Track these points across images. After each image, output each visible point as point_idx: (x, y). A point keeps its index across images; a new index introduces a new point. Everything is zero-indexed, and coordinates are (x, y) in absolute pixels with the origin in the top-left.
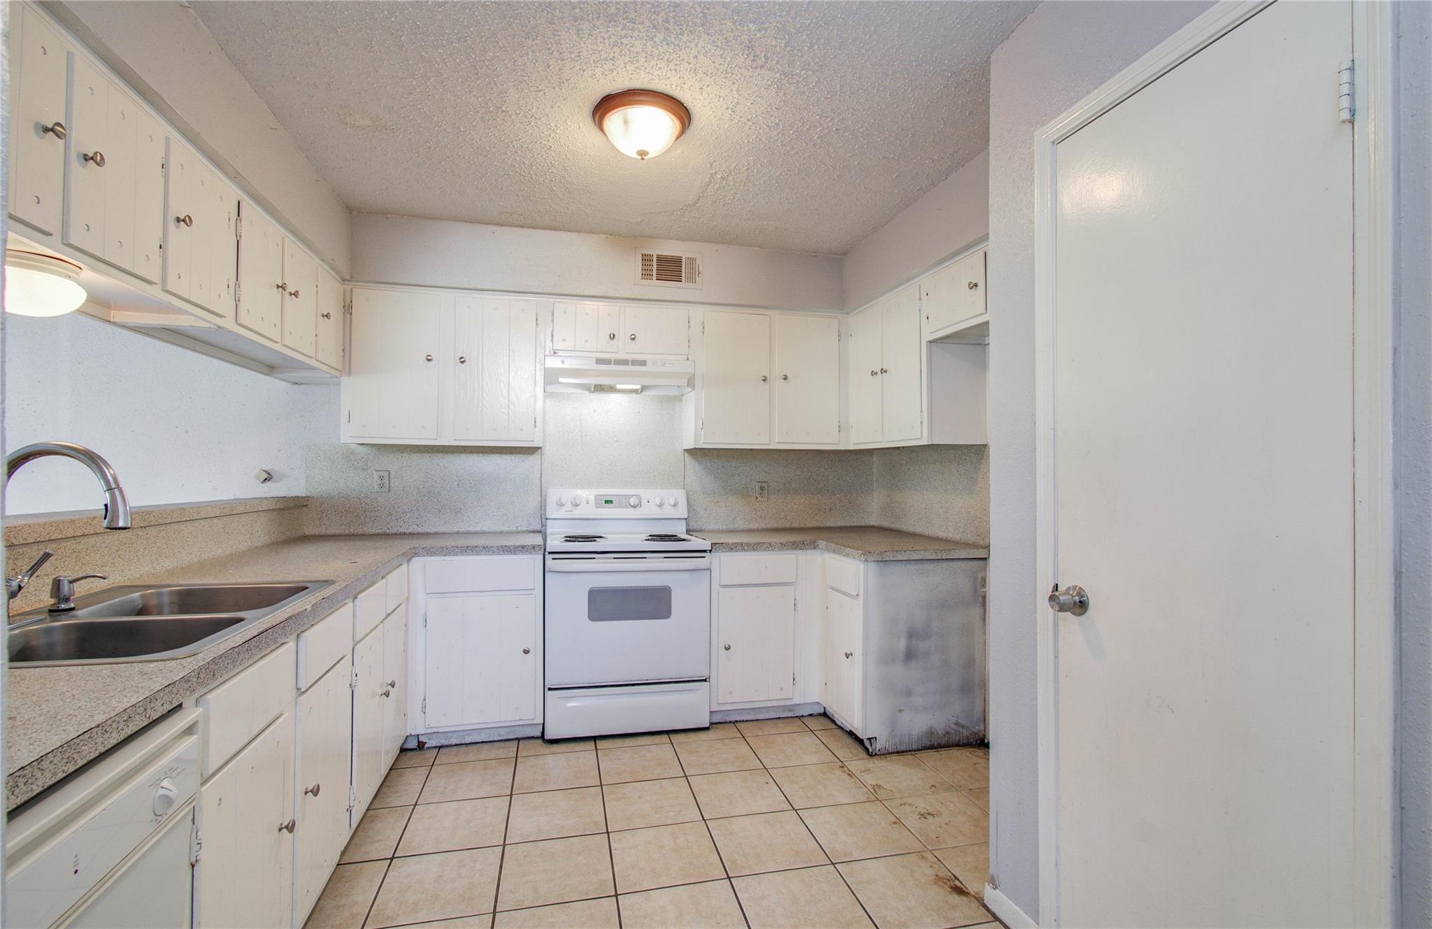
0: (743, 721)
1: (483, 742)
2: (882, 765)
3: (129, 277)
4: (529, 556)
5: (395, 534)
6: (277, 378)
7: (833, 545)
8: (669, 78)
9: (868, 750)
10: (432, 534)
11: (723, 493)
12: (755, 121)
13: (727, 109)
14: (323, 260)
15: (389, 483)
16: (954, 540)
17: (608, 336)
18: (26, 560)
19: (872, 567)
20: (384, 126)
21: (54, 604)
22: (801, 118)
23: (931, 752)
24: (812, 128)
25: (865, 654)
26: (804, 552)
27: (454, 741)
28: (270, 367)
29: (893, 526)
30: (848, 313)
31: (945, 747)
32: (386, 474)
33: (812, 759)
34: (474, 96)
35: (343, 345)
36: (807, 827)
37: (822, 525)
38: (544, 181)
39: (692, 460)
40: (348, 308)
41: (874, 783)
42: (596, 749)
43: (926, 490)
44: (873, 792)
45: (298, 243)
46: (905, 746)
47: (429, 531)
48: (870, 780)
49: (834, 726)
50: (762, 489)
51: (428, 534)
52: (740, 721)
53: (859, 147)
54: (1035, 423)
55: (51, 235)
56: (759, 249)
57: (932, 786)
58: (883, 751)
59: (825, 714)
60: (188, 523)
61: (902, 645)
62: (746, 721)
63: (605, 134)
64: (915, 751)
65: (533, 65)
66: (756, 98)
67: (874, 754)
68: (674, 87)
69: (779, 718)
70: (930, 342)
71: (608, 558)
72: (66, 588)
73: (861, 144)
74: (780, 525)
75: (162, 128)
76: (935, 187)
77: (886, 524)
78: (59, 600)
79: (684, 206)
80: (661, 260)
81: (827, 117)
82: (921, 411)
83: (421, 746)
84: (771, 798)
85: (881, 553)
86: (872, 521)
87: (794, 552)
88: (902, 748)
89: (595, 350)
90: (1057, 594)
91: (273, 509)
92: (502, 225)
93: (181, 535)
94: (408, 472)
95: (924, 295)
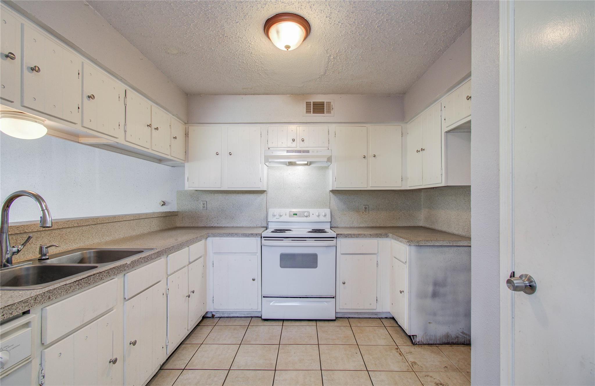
0: (352, 318)
1: (237, 317)
2: (419, 350)
3: (64, 122)
4: (255, 238)
5: (209, 227)
6: (163, 164)
7: (395, 236)
8: (293, 4)
9: (412, 341)
10: (223, 227)
11: (348, 211)
12: (342, 22)
13: (327, 17)
14: (173, 115)
15: (207, 206)
16: (462, 235)
17: (292, 141)
18: (35, 238)
19: (413, 248)
20: (183, 53)
21: (40, 257)
22: (366, 16)
23: (447, 346)
24: (373, 22)
25: (410, 292)
26: (382, 239)
27: (226, 315)
28: (160, 160)
29: (431, 227)
30: (407, 123)
31: (456, 344)
32: (205, 202)
33: (382, 342)
34: (211, 30)
35: (185, 150)
36: (372, 382)
37: (395, 226)
38: (255, 71)
39: (334, 196)
40: (187, 135)
41: (413, 360)
42: (283, 325)
43: (448, 209)
44: (411, 366)
45: (159, 108)
46: (432, 341)
47: (222, 226)
48: (411, 359)
49: (397, 325)
50: (366, 208)
51: (221, 227)
52: (351, 318)
53: (401, 29)
54: (499, 170)
55: (13, 102)
56: (361, 95)
57: (445, 367)
58: (420, 343)
59: (393, 318)
60: (118, 223)
61: (430, 289)
62: (354, 318)
63: (271, 40)
64: (438, 344)
65: (230, 8)
66: (340, 7)
67: (415, 343)
68: (297, 9)
69: (370, 318)
70: (446, 132)
71: (289, 240)
72: (44, 250)
73: (402, 27)
74: (374, 225)
75: (78, 58)
76: (448, 48)
77: (428, 226)
78: (42, 255)
79: (320, 76)
80: (315, 104)
81: (380, 13)
82: (442, 169)
83: (213, 316)
84: (356, 362)
85: (418, 242)
86: (421, 224)
87: (376, 239)
88: (431, 342)
89: (286, 147)
90: (512, 279)
91: (160, 217)
92: (246, 95)
93: (114, 227)
94: (214, 202)
95: (443, 107)
